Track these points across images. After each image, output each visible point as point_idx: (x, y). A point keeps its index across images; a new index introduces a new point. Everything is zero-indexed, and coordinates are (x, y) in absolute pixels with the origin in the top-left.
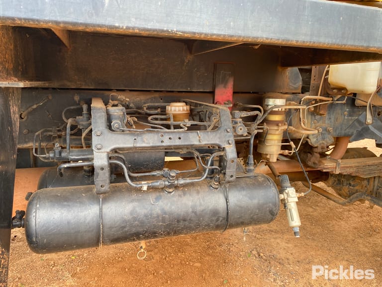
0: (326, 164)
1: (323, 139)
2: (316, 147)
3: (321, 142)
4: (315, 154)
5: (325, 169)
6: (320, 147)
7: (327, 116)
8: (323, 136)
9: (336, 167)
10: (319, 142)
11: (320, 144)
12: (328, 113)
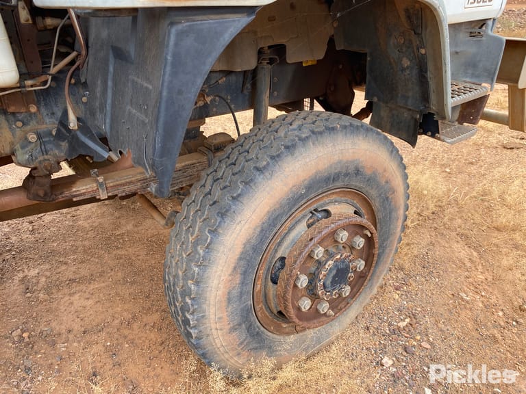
0: (74, 189)
1: (44, 153)
2: (35, 169)
5: (75, 196)
6: (42, 167)
7: (43, 110)
8: (43, 147)
9: (98, 189)
10: (36, 158)
11: (40, 162)
12: (42, 103)
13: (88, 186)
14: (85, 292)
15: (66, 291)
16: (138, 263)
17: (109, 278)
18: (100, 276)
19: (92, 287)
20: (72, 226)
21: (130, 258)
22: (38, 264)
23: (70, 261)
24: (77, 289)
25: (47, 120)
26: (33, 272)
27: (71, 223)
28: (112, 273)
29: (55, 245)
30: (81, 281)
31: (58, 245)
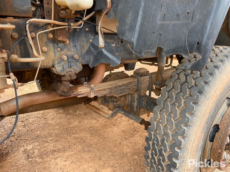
0: (79, 91)
1: (70, 67)
2: (64, 76)
3: (68, 70)
4: (64, 82)
5: (79, 95)
6: (68, 75)
7: (71, 43)
8: (69, 64)
9: (90, 91)
10: (65, 70)
11: (67, 72)
12: (71, 40)
13: (86, 90)
14: (63, 157)
15: (51, 156)
16: (88, 141)
17: (75, 149)
18: (69, 148)
19: (66, 154)
20: (46, 123)
21: (82, 139)
22: (32, 143)
23: (49, 141)
24: (58, 155)
25: (72, 49)
26: (30, 147)
27: (44, 122)
28: (75, 146)
29: (39, 132)
30: (59, 151)
31: (40, 132)
